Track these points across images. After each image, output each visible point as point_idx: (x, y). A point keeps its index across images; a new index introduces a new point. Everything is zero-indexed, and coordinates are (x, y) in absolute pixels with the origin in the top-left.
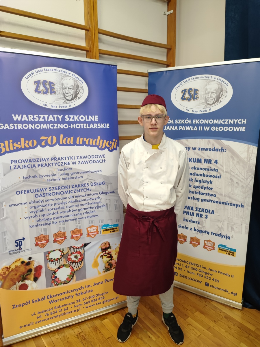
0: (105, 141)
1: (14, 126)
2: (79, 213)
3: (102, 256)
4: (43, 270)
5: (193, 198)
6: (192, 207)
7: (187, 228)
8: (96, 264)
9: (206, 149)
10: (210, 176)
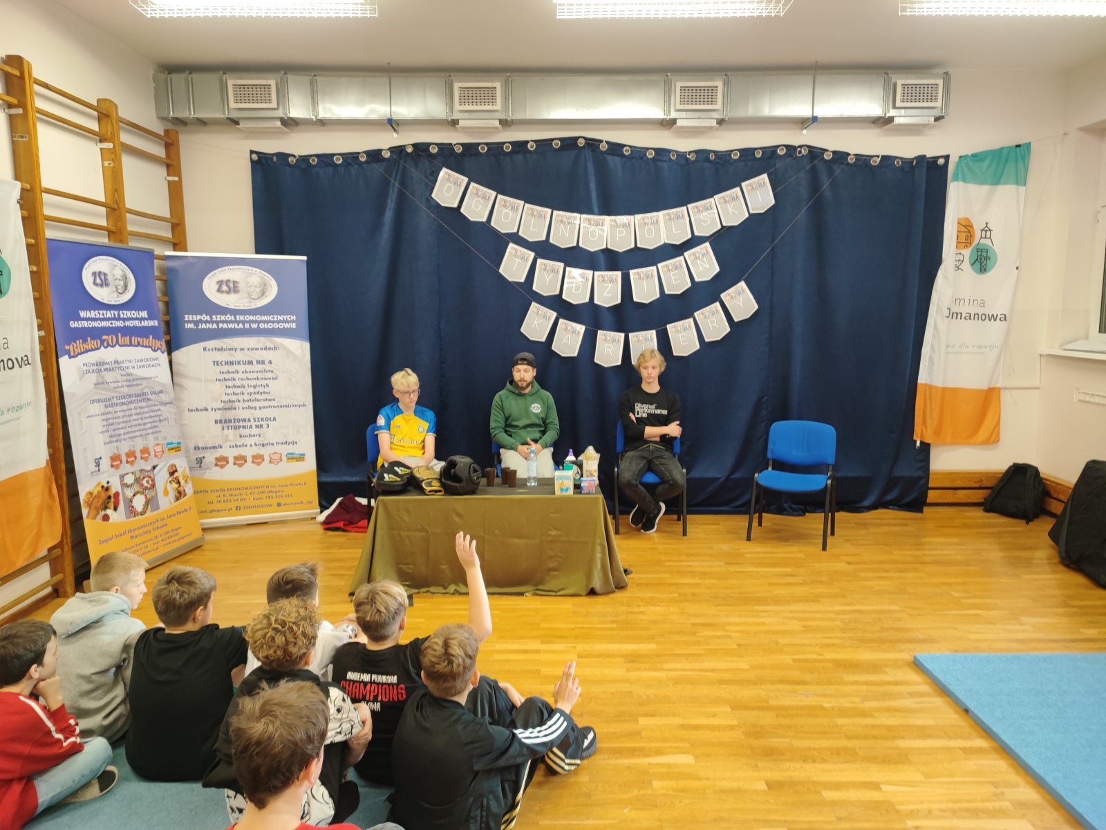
1: (82, 324)
2: (144, 427)
3: (170, 482)
4: (121, 497)
5: (249, 407)
6: (249, 419)
7: (246, 446)
8: (166, 493)
9: (257, 349)
10: (266, 379)
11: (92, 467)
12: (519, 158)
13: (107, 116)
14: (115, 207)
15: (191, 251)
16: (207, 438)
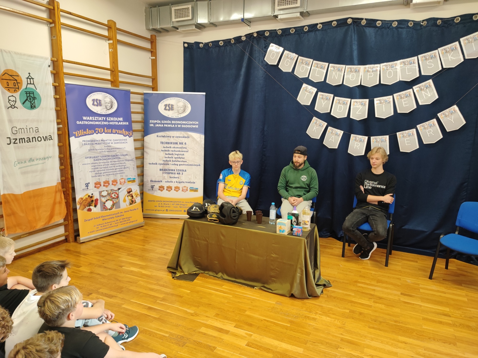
0: (127, 132)
1: (84, 122)
2: (115, 171)
3: (128, 196)
4: (99, 201)
5: (175, 164)
6: (174, 170)
7: (172, 182)
8: (125, 201)
9: (180, 137)
10: (183, 151)
11: (84, 187)
12: (312, 34)
13: (111, 28)
14: (114, 70)
15: (159, 91)
16: (156, 177)
